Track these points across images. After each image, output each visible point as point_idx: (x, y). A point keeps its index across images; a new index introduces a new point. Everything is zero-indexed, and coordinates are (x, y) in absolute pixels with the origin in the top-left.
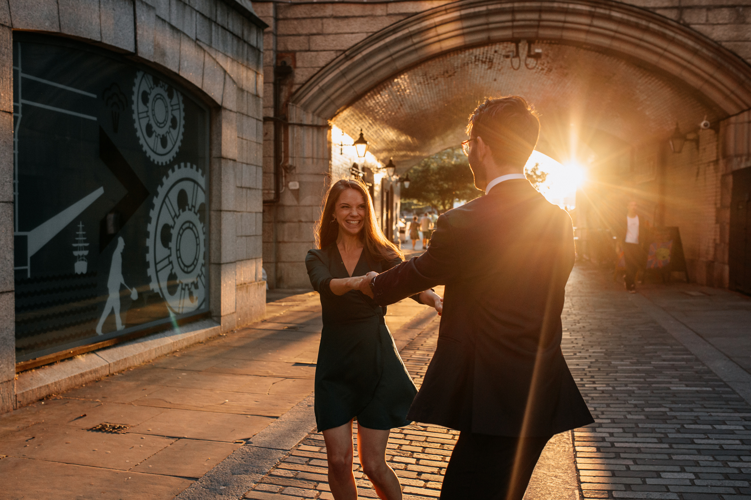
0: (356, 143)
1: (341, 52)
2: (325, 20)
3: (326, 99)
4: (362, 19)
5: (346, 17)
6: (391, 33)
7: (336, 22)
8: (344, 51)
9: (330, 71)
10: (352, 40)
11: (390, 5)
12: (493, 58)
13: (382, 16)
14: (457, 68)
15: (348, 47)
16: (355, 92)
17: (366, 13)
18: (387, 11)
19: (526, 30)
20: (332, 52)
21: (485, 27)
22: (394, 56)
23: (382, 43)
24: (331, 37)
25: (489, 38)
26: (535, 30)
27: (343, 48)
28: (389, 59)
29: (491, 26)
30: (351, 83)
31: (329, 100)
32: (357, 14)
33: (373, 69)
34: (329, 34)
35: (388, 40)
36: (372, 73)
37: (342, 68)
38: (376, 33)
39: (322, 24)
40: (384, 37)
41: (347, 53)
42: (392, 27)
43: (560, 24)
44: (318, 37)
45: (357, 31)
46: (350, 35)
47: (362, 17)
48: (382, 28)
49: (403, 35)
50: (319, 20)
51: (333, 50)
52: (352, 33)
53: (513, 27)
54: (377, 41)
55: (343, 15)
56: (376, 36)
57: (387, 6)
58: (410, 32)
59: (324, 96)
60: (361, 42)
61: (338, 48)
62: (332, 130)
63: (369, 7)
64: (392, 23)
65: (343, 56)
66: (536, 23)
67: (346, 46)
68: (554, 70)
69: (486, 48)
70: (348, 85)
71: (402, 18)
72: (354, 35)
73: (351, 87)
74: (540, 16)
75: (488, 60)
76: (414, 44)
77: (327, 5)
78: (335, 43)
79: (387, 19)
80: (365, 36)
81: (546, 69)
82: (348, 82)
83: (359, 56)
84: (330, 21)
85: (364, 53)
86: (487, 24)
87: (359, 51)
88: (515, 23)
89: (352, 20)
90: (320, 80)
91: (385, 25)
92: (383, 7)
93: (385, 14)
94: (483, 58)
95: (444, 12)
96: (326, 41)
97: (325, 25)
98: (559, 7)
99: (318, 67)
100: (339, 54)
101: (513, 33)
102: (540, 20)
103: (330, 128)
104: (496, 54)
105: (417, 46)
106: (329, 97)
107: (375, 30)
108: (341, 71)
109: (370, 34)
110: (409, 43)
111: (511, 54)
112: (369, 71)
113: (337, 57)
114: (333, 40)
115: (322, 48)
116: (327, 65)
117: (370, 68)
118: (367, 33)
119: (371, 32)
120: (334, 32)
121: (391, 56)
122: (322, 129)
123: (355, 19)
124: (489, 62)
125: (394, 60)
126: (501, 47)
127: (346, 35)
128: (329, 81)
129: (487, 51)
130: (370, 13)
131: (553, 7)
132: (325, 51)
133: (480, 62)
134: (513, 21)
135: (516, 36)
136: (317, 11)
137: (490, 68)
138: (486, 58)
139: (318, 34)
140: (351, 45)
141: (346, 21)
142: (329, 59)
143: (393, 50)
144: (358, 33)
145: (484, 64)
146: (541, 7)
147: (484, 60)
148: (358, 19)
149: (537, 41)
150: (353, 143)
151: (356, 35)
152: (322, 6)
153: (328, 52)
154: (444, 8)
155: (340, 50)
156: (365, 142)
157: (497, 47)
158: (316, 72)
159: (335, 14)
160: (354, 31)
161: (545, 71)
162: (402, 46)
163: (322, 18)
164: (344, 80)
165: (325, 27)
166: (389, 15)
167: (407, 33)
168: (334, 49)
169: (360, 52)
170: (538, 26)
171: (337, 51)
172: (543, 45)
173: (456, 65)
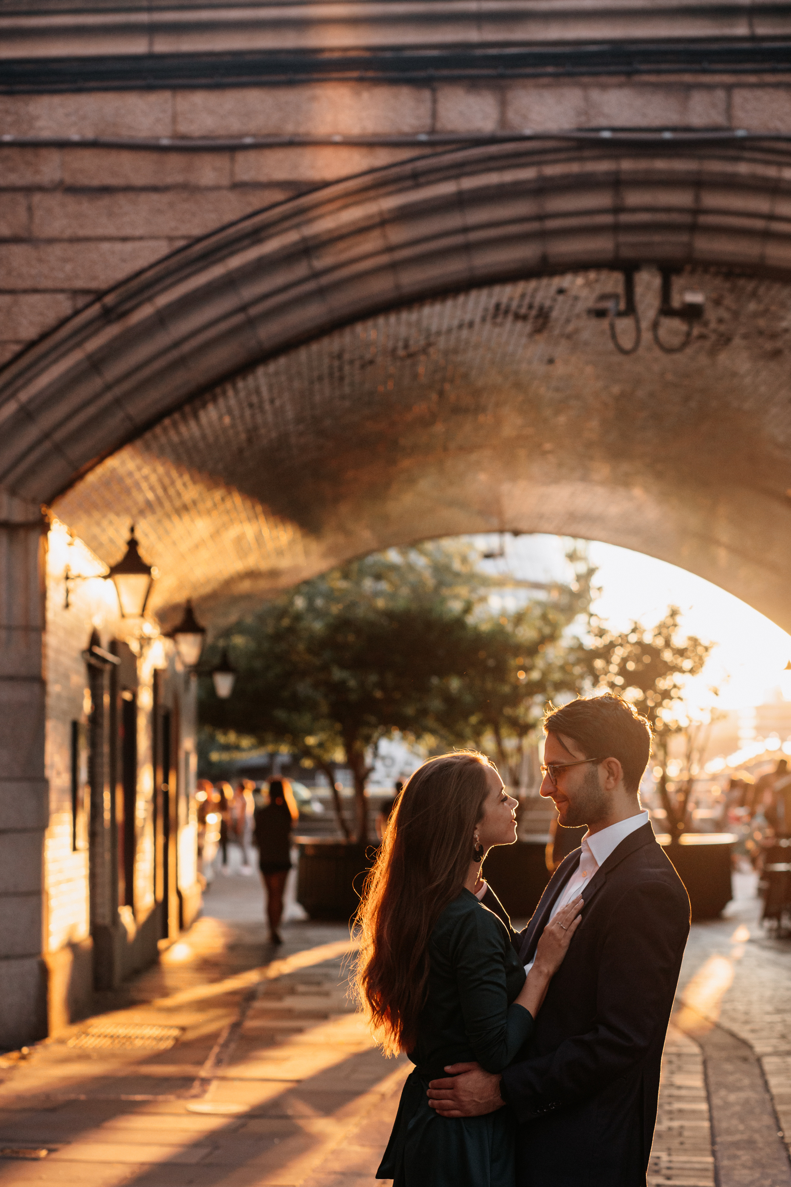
0: (116, 570)
1: (88, 298)
2: (37, 198)
3: (39, 442)
4: (155, 197)
5: (106, 190)
6: (246, 242)
7: (72, 204)
8: (99, 295)
9: (53, 356)
10: (124, 261)
11: (241, 157)
12: (551, 308)
13: (216, 188)
14: (439, 333)
15: (111, 282)
16: (129, 418)
17: (169, 180)
18: (232, 173)
19: (657, 238)
20: (61, 297)
21: (535, 226)
22: (253, 311)
23: (216, 271)
24: (57, 250)
25: (544, 259)
26: (684, 238)
27: (94, 285)
28: (239, 318)
29: (552, 224)
30: (117, 391)
31: (47, 445)
32: (139, 181)
33: (186, 347)
34: (51, 241)
35: (235, 262)
36: (182, 361)
37: (93, 345)
38: (199, 240)
39: (30, 209)
40: (225, 252)
41: (109, 300)
42: (248, 225)
43: (759, 224)
44: (17, 250)
45: (138, 232)
46: (118, 246)
47: (155, 189)
48: (216, 225)
49: (284, 248)
50: (20, 198)
51: (62, 291)
52: (125, 239)
53: (616, 228)
54: (200, 265)
55: (96, 182)
56: (198, 248)
57: (233, 160)
58: (304, 240)
59: (32, 433)
60: (151, 266)
61: (80, 284)
62: (50, 534)
63: (175, 160)
64: (249, 210)
65: (95, 310)
66: (686, 219)
67: (103, 281)
68: (737, 341)
69: (533, 284)
70: (109, 397)
71: (278, 196)
72: (129, 246)
73: (118, 402)
74: (697, 199)
75: (534, 313)
76: (316, 275)
77: (44, 152)
78: (68, 267)
79: (232, 196)
80: (163, 249)
81: (713, 337)
82: (108, 387)
83: (146, 311)
84: (54, 201)
85: (163, 300)
86: (541, 218)
87: (146, 295)
88: (625, 218)
89: (122, 200)
90: (20, 382)
91: (229, 217)
92: (221, 161)
93: (225, 181)
94: (520, 306)
95: (409, 183)
96: (40, 260)
97: (39, 214)
98: (754, 176)
99: (17, 342)
100: (81, 302)
101: (617, 246)
102: (697, 211)
103: (44, 527)
104: (561, 298)
105: (324, 280)
106: (47, 436)
107: (197, 232)
108: (89, 357)
109: (181, 243)
110: (300, 270)
111: (609, 305)
112: (175, 354)
113: (77, 312)
114: (65, 260)
115: (28, 284)
116: (44, 336)
117: (177, 344)
118: (171, 239)
119: (183, 237)
120: (68, 233)
121: (243, 308)
122: (22, 534)
123: (131, 196)
124: (537, 317)
125: (251, 323)
126: (580, 281)
127: (106, 246)
128: (50, 385)
129: (536, 290)
130: (179, 178)
131: (735, 175)
132: (35, 291)
133: (510, 318)
134: (617, 210)
135: (627, 253)
136: (12, 170)
137: (538, 330)
138: (530, 307)
139: (15, 240)
140: (120, 274)
141: (106, 201)
142: (51, 318)
143: (249, 292)
144: (141, 238)
145: (519, 325)
146: (699, 173)
147: (523, 311)
148: (143, 197)
149: (688, 268)
150: (106, 571)
151: (137, 245)
152: (29, 155)
153: (48, 297)
154: (408, 168)
155: (85, 292)
156: (145, 569)
157: (567, 281)
158: (7, 356)
159: (69, 180)
160: (128, 231)
161: (708, 344)
162: (279, 279)
163: (29, 190)
164: (96, 383)
165: (37, 220)
166: (237, 186)
167: (295, 244)
168: (66, 285)
169: (150, 299)
170: (693, 228)
171: (75, 293)
172: (707, 277)
173: (434, 328)
